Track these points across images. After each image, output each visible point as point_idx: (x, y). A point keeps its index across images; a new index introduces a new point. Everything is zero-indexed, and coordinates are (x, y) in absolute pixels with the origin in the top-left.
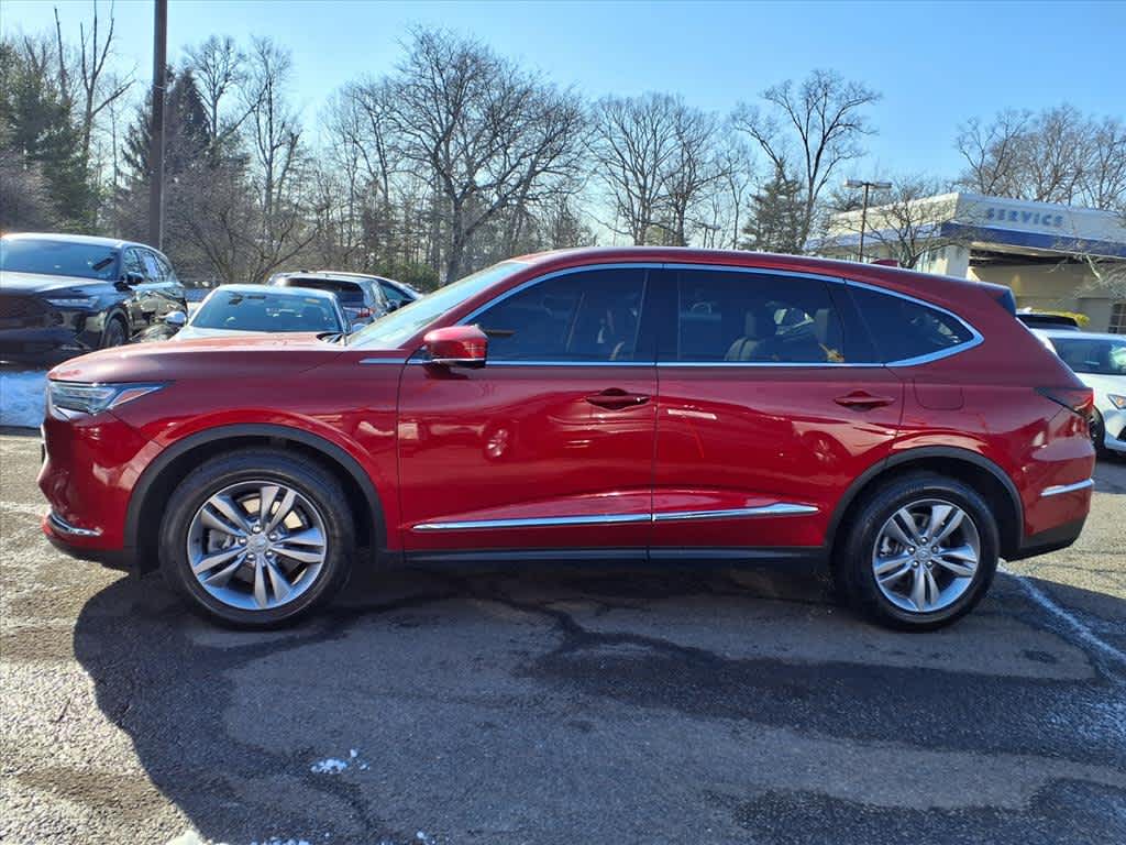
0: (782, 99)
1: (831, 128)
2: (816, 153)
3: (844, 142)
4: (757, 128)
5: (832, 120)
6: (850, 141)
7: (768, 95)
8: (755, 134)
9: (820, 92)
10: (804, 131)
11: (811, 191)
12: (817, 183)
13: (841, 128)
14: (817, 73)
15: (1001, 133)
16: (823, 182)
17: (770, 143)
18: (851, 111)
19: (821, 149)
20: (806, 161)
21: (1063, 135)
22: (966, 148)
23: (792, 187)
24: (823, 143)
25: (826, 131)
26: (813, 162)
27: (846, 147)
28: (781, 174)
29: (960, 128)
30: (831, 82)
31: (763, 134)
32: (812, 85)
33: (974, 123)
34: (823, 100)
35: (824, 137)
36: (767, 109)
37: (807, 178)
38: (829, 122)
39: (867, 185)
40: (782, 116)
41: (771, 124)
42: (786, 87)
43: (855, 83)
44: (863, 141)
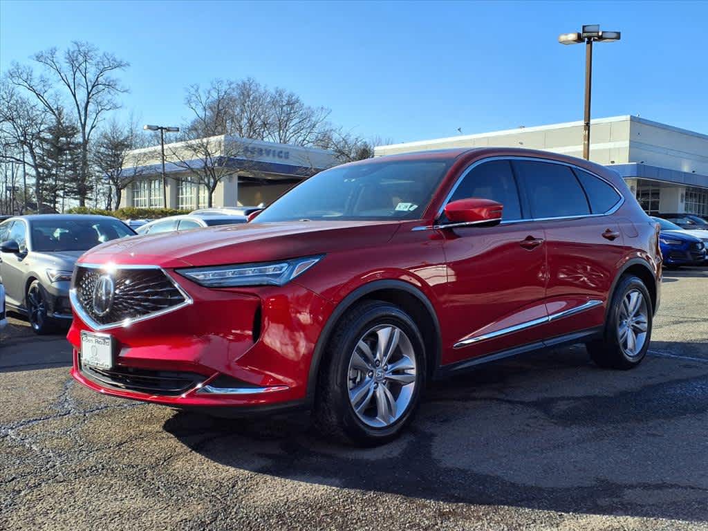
0: (49, 62)
1: (93, 87)
2: (84, 105)
3: (105, 97)
4: (32, 84)
5: (93, 81)
6: (109, 97)
7: (38, 58)
8: (31, 88)
9: (81, 59)
10: (72, 87)
11: (84, 134)
12: (87, 129)
13: (101, 87)
14: (76, 43)
15: (215, 95)
16: (92, 128)
17: (46, 96)
18: (107, 74)
19: (88, 102)
20: (77, 111)
21: (251, 98)
22: (193, 105)
23: (70, 131)
24: (88, 98)
25: (90, 88)
26: (83, 113)
27: (105, 102)
28: (59, 122)
29: (187, 90)
30: (88, 51)
31: (38, 88)
32: (73, 53)
33: (195, 87)
34: (84, 65)
35: (89, 93)
36: (39, 70)
37: (79, 125)
38: (91, 82)
39: (162, 128)
40: (52, 76)
41: (43, 81)
42: (53, 52)
43: (108, 54)
44: (119, 98)
